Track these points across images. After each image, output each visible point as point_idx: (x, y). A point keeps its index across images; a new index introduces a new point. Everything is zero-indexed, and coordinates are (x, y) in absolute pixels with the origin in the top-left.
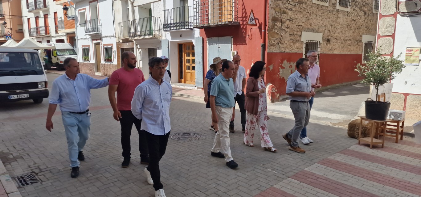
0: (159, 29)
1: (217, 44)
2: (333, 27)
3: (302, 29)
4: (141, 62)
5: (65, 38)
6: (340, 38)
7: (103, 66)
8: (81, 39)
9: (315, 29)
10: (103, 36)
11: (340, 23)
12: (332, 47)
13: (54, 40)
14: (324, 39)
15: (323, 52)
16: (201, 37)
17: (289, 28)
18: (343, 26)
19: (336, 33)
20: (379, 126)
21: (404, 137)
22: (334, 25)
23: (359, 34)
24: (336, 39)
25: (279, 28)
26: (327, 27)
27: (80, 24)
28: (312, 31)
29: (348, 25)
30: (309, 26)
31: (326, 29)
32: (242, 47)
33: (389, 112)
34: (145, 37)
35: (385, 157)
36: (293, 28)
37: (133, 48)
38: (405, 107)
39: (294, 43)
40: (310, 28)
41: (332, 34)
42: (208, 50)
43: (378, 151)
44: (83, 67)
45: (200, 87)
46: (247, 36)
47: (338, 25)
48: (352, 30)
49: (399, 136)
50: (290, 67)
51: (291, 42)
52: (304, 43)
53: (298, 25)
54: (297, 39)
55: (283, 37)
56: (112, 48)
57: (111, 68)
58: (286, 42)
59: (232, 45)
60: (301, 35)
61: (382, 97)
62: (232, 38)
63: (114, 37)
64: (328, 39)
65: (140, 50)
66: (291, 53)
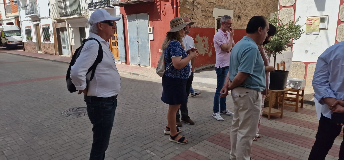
0: (85, 9)
1: (135, 21)
2: (243, 5)
3: (214, 6)
4: (73, 40)
5: (13, 21)
6: (250, 15)
7: (43, 44)
8: (24, 21)
9: (227, 6)
10: (41, 17)
11: (250, 1)
12: (242, 23)
13: (5, 23)
14: (235, 15)
15: (235, 28)
16: (122, 15)
17: (201, 4)
18: (252, 5)
19: (246, 11)
20: (279, 95)
21: (304, 105)
22: (244, 3)
23: (268, 12)
24: (247, 16)
25: (191, 4)
26: (238, 5)
27: (22, 8)
28: (224, 8)
29: (257, 4)
30: (220, 3)
31: (237, 6)
32: (157, 22)
33: (288, 81)
34: (73, 16)
35: (283, 129)
36: (204, 4)
37: (66, 28)
38: (305, 75)
39: (206, 19)
40: (221, 5)
41: (243, 11)
42: (128, 27)
43: (276, 122)
44: (27, 46)
45: (123, 61)
46: (161, 12)
47: (248, 3)
48: (261, 8)
49: (299, 104)
50: (202, 41)
51: (203, 18)
52: (216, 19)
53: (210, 2)
54: (209, 15)
55: (195, 13)
56: (49, 28)
57: (49, 47)
58: (198, 17)
59: (149, 21)
60: (213, 12)
61: (282, 66)
62: (148, 14)
63: (50, 18)
64: (239, 16)
65: (72, 29)
66: (204, 28)
